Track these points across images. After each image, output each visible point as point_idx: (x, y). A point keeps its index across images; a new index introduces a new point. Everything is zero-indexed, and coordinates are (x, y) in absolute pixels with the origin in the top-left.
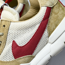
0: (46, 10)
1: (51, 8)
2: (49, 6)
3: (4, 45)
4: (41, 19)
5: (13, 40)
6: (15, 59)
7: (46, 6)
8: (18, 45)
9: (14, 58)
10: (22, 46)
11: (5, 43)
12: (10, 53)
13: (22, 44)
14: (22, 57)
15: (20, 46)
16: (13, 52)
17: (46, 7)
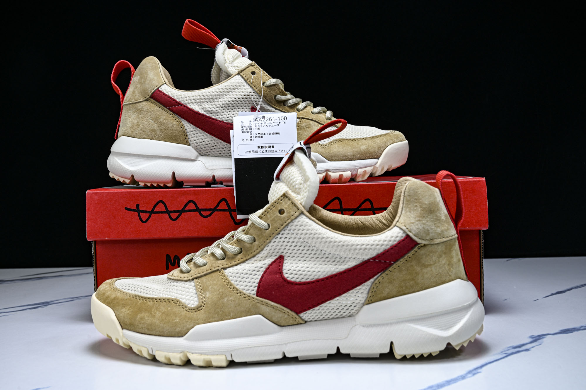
0: (398, 239)
1: (416, 244)
2: (415, 238)
3: (258, 251)
4: (386, 243)
5: (283, 254)
6: (257, 296)
7: (407, 231)
8: (284, 272)
9: (255, 292)
10: (288, 279)
11: (259, 249)
12: (255, 277)
13: (291, 276)
14: (273, 304)
15: (286, 276)
16: (262, 277)
17: (404, 235)
